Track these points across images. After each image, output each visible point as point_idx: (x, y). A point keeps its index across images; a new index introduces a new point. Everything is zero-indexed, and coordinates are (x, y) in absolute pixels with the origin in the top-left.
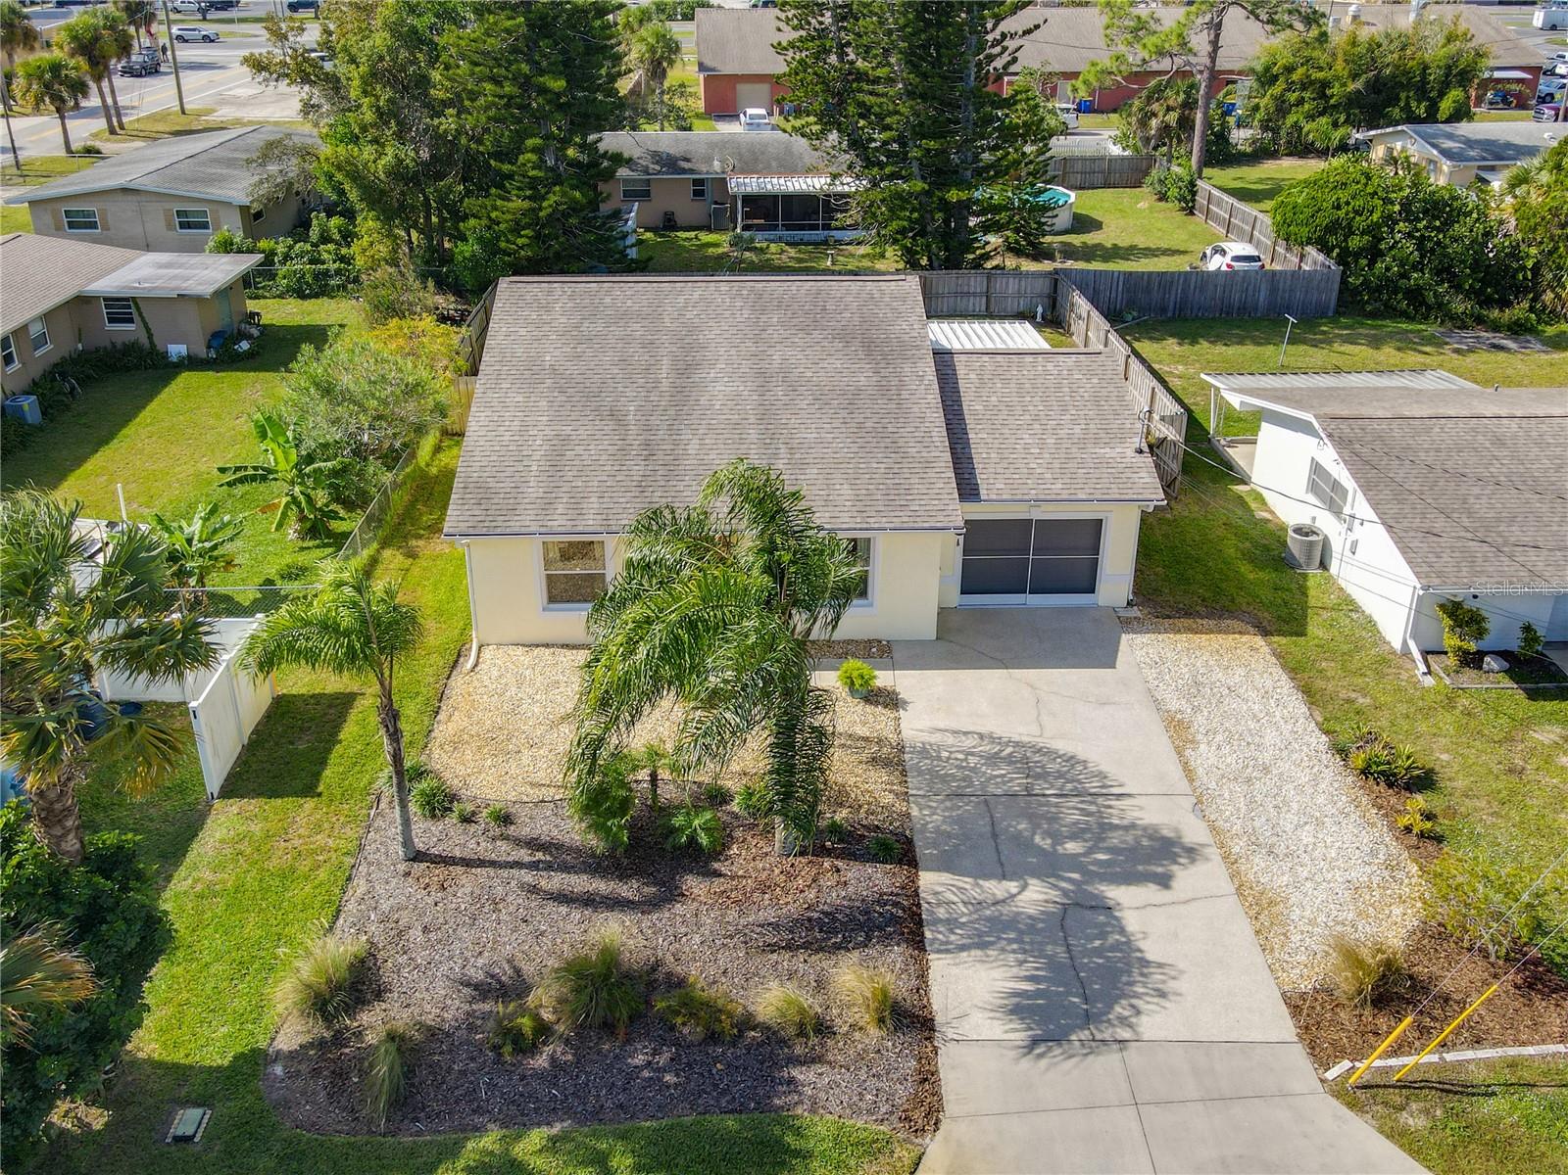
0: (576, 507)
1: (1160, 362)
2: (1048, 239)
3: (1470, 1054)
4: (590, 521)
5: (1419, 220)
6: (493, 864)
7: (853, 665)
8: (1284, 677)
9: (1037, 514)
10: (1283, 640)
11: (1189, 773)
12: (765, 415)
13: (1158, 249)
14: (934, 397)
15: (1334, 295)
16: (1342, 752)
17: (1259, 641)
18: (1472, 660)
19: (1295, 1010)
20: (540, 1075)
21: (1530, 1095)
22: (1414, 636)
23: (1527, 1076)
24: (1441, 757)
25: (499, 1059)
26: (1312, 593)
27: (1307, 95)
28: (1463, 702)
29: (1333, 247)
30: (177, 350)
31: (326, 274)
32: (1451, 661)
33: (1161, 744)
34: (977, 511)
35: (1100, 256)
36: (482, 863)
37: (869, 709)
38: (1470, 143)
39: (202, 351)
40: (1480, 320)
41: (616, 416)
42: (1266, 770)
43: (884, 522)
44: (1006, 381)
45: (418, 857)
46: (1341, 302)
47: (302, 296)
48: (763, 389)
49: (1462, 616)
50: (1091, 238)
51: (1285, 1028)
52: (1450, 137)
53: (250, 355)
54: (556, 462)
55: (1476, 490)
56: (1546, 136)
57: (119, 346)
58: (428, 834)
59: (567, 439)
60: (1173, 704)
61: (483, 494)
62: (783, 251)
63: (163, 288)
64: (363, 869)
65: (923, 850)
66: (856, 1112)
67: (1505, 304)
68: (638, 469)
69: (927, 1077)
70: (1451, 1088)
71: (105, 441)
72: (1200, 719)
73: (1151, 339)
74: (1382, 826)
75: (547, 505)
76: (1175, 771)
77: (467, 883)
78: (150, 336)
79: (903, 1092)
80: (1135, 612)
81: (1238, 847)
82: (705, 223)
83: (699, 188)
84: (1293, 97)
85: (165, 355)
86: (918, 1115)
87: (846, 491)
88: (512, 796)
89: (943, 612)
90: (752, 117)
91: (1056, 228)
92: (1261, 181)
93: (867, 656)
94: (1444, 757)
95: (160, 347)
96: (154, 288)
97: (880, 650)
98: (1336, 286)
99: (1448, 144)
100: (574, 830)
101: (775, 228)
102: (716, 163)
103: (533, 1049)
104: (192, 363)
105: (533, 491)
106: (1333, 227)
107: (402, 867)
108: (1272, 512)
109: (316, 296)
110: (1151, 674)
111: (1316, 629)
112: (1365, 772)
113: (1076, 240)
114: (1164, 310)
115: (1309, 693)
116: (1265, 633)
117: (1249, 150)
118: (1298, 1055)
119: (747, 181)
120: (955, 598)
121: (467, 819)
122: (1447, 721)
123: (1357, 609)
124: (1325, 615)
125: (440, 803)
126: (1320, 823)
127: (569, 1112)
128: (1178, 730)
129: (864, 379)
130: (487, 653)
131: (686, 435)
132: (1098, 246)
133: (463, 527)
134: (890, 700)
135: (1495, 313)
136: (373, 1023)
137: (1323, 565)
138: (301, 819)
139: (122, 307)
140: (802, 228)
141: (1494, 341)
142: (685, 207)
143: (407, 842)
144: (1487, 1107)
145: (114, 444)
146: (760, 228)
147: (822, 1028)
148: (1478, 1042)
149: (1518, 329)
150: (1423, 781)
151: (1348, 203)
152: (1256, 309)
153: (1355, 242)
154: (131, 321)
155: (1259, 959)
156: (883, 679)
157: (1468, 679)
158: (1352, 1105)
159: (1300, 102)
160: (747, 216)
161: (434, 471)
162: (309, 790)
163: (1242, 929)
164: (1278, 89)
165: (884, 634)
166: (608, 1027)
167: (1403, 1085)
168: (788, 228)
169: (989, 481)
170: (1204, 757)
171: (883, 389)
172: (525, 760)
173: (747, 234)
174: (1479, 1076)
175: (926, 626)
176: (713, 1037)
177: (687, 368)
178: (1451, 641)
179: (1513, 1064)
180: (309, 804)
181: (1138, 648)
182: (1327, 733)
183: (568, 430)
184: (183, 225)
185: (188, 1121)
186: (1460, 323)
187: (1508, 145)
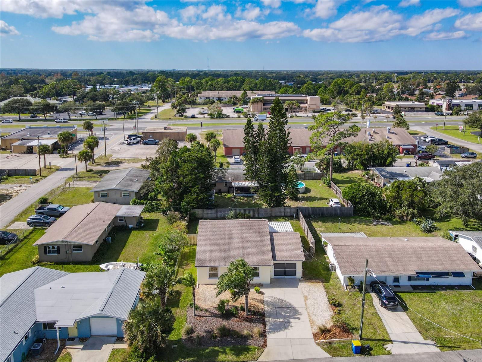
0: (215, 262)
1: (316, 228)
2: (299, 195)
3: (335, 340)
4: (217, 265)
5: (369, 196)
6: (206, 316)
7: (256, 287)
8: (324, 290)
9: (286, 262)
10: (325, 284)
11: (306, 304)
12: (243, 246)
13: (322, 198)
14: (269, 243)
15: (353, 212)
16: (329, 301)
17: (321, 284)
18: (353, 287)
19: (314, 335)
20: (216, 341)
21: (340, 344)
22: (345, 283)
23: (341, 342)
24: (344, 302)
25: (211, 340)
26: (332, 275)
27: (358, 157)
28: (350, 293)
29: (353, 201)
30: (131, 226)
31: (154, 207)
32: (350, 287)
33: (303, 300)
34: (276, 262)
35: (309, 200)
36: (205, 316)
37: (259, 294)
38: (388, 173)
39: (135, 226)
40: (380, 218)
41: (220, 246)
42: (318, 304)
43: (261, 264)
44: (281, 239)
45: (195, 315)
46: (354, 213)
47: (149, 212)
48: (242, 241)
49: (351, 279)
50: (309, 195)
51: (312, 337)
52: (384, 171)
53: (143, 227)
54: (211, 255)
55: (354, 259)
56: (404, 171)
57: (120, 225)
58: (197, 312)
59: (212, 250)
60: (306, 294)
61: (200, 260)
62: (244, 199)
63: (130, 215)
64: (188, 317)
65: (266, 315)
66: (256, 345)
67: (385, 214)
68: (223, 256)
69: (265, 342)
70: (331, 343)
71: (124, 246)
72: (309, 296)
73: (316, 222)
74: (332, 312)
75: (210, 262)
76: (304, 304)
77: (203, 319)
78: (126, 224)
79: (262, 344)
80: (302, 279)
81: (311, 315)
82: (227, 191)
83: (226, 184)
84: (355, 157)
85: (128, 227)
86: (264, 346)
87: (255, 259)
88: (207, 307)
89: (271, 279)
90: (236, 158)
91: (301, 192)
92: (347, 178)
93: (259, 286)
94: (345, 302)
95: (128, 226)
96: (128, 215)
97: (261, 285)
98: (353, 210)
99: (383, 173)
100: (217, 312)
101: (241, 193)
102: (230, 178)
103: (216, 338)
104: (134, 229)
105: (208, 259)
106: (352, 197)
107: (194, 317)
108: (329, 260)
109: (152, 212)
110: (303, 289)
111: (331, 282)
112: (332, 304)
113: (305, 195)
114: (319, 215)
115: (327, 292)
116: (323, 282)
117: (347, 168)
118: (313, 340)
119: (236, 183)
120: (273, 276)
121: (202, 310)
122: (347, 297)
123: (338, 278)
124: (333, 279)
125: (197, 308)
126: (323, 311)
127: (221, 345)
128: (306, 298)
129: (259, 239)
130: (200, 286)
131: (231, 250)
132: (310, 197)
133: (198, 265)
134: (262, 293)
135: (383, 216)
136: (195, 335)
137: (335, 270)
138: (178, 311)
139: (121, 218)
140: (247, 193)
141: (382, 222)
142: (223, 188)
143: (194, 313)
144: (335, 345)
145: (126, 247)
146: (239, 193)
147: (252, 336)
148: (336, 338)
149: (387, 220)
150: (340, 305)
151: (355, 192)
152: (338, 214)
153: (357, 200)
154: (123, 221)
155: (310, 329)
156: (261, 290)
157: (352, 290)
158: (318, 345)
159: (357, 159)
160: (236, 191)
161: (184, 252)
162: (178, 306)
163: (309, 325)
164: (352, 154)
165: (262, 283)
166: (225, 336)
167: (324, 343)
168: (245, 193)
169: (278, 257)
170: (308, 302)
171: (261, 241)
172: (208, 302)
173: (236, 195)
174: (335, 342)
175: (268, 281)
176: (238, 337)
177: (230, 237)
178: (349, 284)
179: (339, 341)
180: (179, 309)
181: (302, 285)
182: (328, 298)
183: (212, 249)
184: (123, 196)
185: (175, 346)
186: (377, 218)
187: (396, 173)
